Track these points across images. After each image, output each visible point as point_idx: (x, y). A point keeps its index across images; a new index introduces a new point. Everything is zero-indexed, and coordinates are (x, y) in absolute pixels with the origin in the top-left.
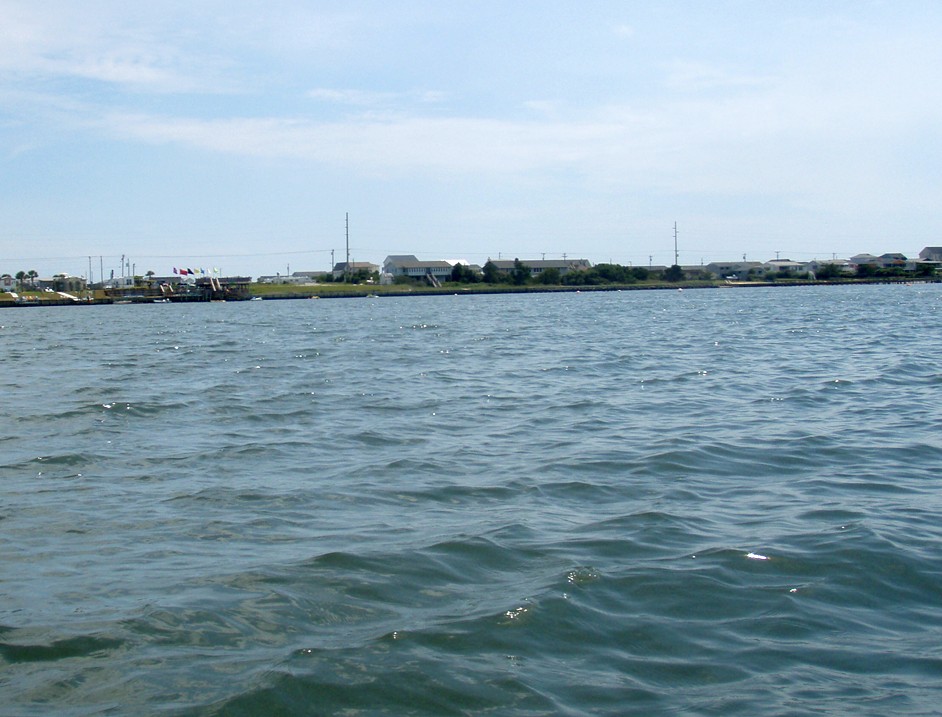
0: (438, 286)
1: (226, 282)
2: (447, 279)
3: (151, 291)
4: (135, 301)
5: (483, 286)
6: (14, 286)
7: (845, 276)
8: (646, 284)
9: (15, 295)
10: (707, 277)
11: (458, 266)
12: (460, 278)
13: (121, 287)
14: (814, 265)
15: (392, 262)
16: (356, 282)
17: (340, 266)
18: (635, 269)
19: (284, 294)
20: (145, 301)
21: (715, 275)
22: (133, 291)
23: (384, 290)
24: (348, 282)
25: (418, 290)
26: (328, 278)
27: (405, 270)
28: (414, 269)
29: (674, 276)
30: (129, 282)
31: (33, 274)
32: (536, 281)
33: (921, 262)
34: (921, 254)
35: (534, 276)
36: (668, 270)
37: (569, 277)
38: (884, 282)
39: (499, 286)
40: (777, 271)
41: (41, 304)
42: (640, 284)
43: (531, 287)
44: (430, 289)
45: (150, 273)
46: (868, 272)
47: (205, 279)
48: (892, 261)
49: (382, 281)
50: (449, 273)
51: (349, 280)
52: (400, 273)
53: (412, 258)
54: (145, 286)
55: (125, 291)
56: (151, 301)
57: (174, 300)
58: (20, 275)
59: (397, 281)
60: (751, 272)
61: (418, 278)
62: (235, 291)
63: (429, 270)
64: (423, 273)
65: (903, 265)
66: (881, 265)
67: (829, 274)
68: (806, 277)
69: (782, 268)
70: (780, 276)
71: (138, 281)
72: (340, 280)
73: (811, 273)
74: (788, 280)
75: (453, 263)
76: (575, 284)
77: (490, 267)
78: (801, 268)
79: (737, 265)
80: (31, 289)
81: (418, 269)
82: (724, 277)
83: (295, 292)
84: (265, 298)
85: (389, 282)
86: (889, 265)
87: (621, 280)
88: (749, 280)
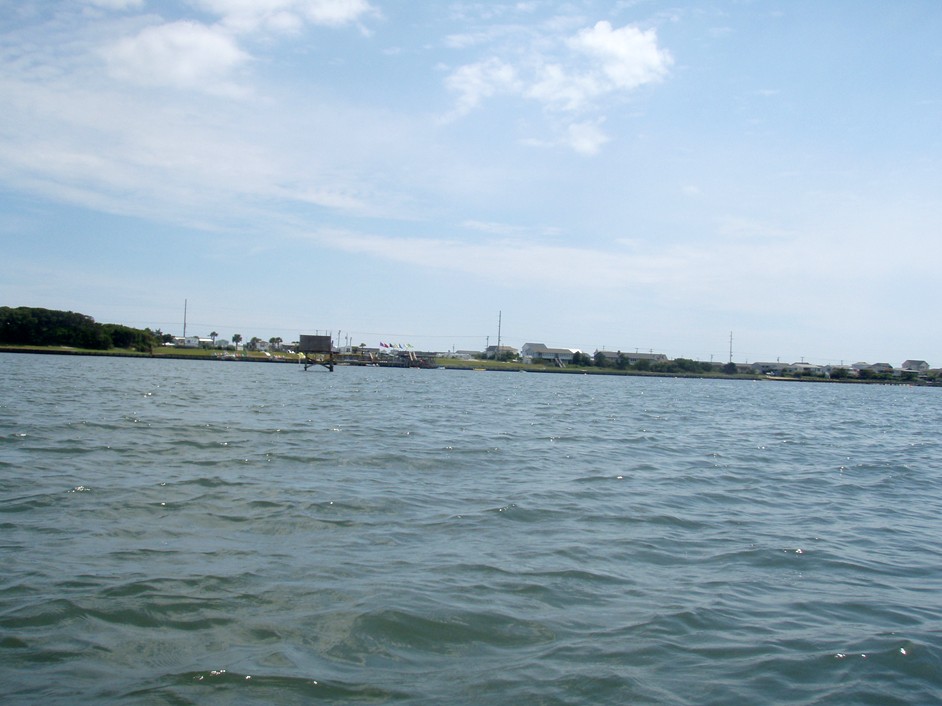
0: (563, 366)
1: (419, 354)
2: (570, 362)
3: (363, 358)
4: (352, 364)
5: (596, 369)
6: (266, 348)
7: (851, 378)
8: (710, 375)
9: (268, 354)
10: (752, 372)
11: (578, 353)
12: (578, 362)
13: (342, 353)
14: (828, 368)
15: (530, 348)
16: (505, 360)
17: (491, 348)
18: (703, 363)
19: (456, 365)
20: (360, 365)
21: (758, 371)
22: (351, 357)
23: (527, 367)
24: (499, 360)
25: (550, 368)
26: (483, 356)
27: (540, 354)
28: (547, 354)
29: (730, 370)
30: (348, 350)
31: (279, 340)
32: (633, 368)
33: (905, 370)
34: (904, 365)
35: (632, 363)
36: (726, 366)
37: (656, 366)
38: (880, 383)
39: (607, 370)
40: (802, 371)
41: (287, 361)
42: (705, 374)
43: (629, 372)
44: (557, 369)
45: (363, 345)
46: (868, 375)
47: (405, 352)
48: (884, 369)
49: (524, 361)
50: (570, 358)
51: (498, 359)
52: (536, 356)
53: (543, 346)
54: (359, 353)
55: (345, 357)
56: (364, 365)
57: (382, 365)
58: (273, 340)
59: (535, 361)
60: (784, 370)
61: (550, 360)
62: (426, 361)
63: (557, 355)
64: (552, 357)
65: (892, 372)
66: (876, 370)
67: (839, 375)
68: (823, 376)
69: (805, 369)
70: (804, 375)
71: (355, 350)
72: (492, 358)
73: (827, 374)
74: (811, 378)
75: (574, 351)
76: (660, 371)
77: (599, 356)
78: (819, 370)
79: (774, 365)
80: (278, 350)
81: (550, 354)
82: (764, 373)
83: (464, 365)
84: (446, 368)
85: (529, 362)
86: (882, 371)
87: (693, 371)
88: (783, 376)
